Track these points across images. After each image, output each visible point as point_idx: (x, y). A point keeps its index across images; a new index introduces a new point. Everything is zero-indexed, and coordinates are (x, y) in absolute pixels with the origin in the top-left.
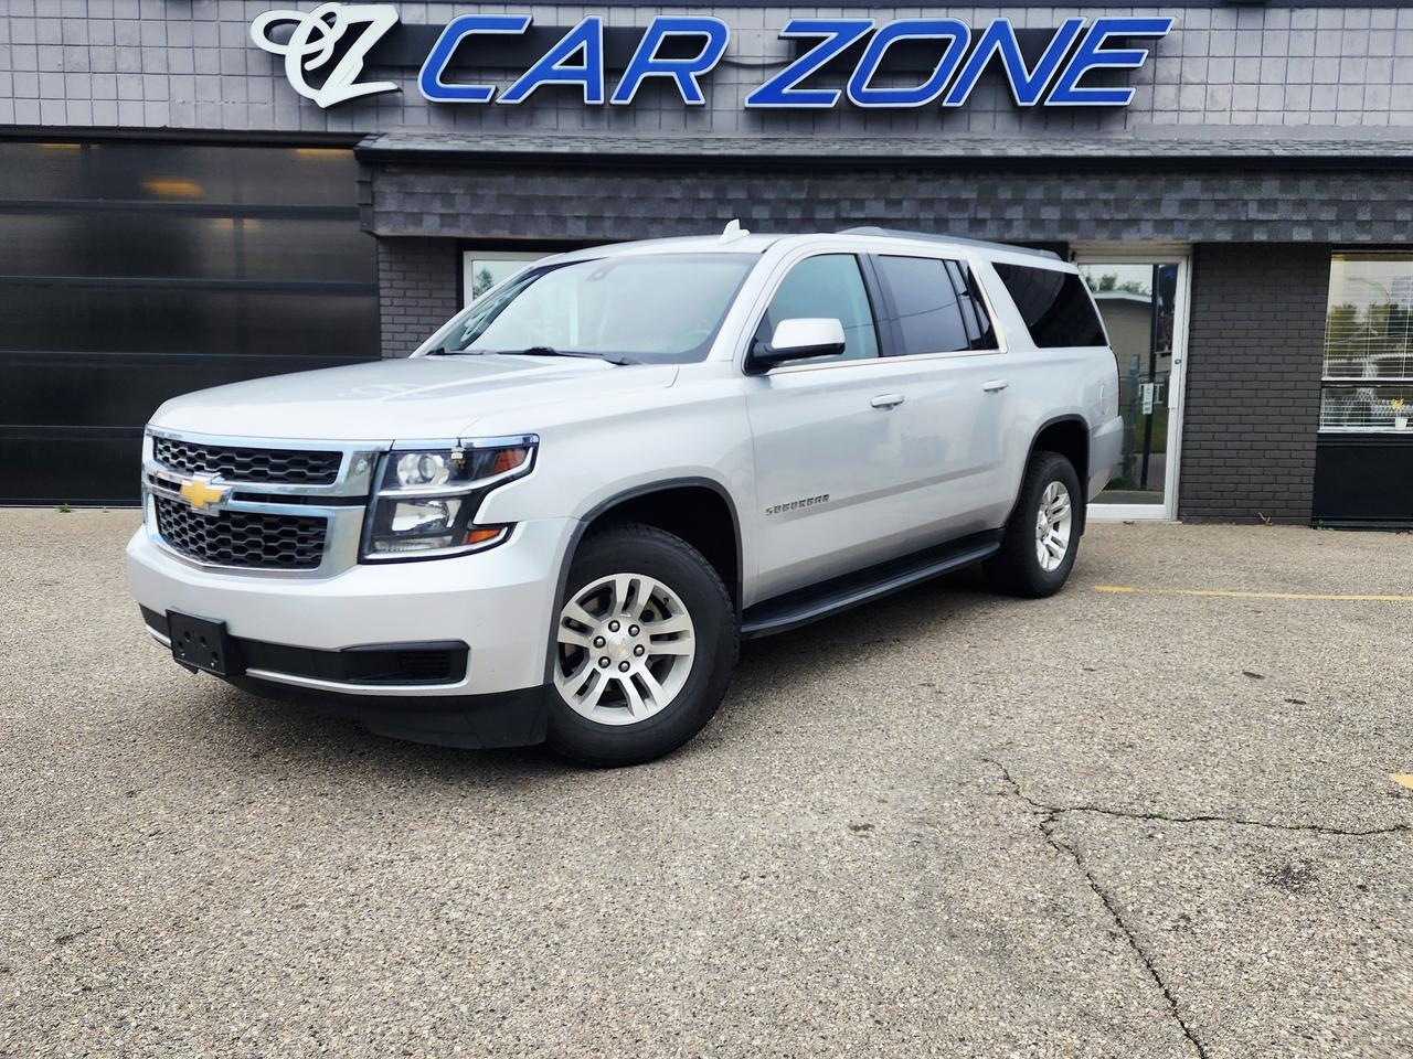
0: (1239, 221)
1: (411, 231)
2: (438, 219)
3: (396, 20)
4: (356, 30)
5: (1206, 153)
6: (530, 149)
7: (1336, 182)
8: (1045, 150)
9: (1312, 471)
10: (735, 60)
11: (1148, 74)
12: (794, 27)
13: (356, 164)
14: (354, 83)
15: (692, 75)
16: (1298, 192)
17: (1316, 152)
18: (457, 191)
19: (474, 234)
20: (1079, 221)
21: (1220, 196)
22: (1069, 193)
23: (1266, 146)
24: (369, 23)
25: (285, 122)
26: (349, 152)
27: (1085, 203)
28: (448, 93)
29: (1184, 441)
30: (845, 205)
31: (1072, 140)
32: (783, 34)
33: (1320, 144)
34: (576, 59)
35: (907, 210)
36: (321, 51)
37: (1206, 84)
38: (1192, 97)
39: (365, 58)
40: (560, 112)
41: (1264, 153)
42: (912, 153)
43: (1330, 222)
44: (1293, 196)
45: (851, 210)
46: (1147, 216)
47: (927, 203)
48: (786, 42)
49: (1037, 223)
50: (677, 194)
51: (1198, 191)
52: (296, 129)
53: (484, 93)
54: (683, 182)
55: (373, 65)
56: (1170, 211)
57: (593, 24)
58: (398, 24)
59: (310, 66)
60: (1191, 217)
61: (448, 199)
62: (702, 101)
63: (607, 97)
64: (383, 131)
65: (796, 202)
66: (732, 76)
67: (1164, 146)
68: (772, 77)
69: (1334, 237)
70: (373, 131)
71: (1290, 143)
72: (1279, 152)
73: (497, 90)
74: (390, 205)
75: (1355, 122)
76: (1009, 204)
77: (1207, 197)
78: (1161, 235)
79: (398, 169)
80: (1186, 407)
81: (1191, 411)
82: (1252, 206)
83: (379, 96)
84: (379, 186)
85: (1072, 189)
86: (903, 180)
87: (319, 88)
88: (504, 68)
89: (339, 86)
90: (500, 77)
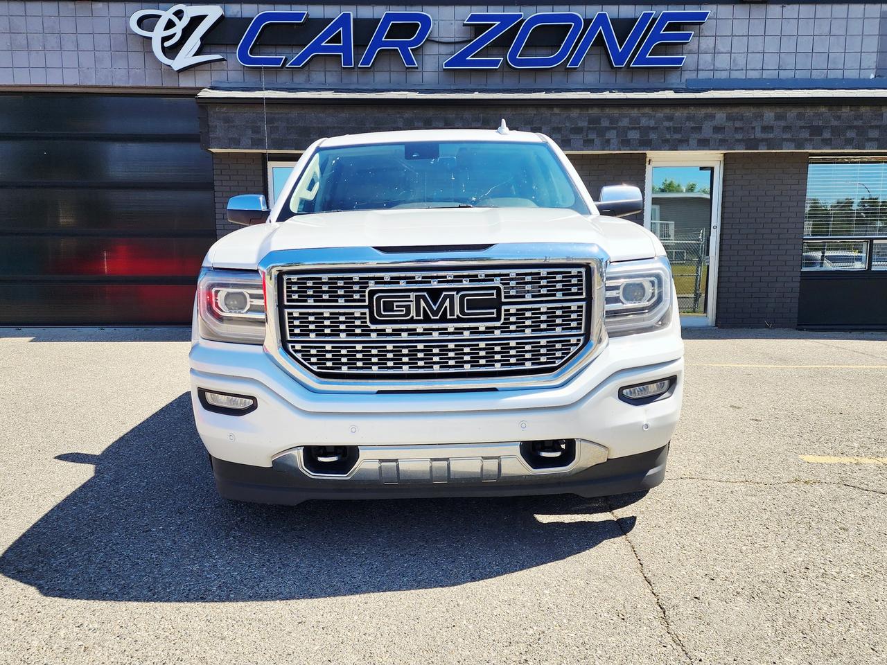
0: (750, 139)
2: (249, 141)
3: (221, 15)
4: (196, 21)
5: (729, 96)
6: (307, 96)
7: (809, 112)
8: (630, 95)
9: (797, 295)
11: (694, 47)
12: (473, 18)
13: (197, 107)
14: (194, 55)
15: (409, 48)
16: (786, 120)
17: (796, 95)
18: (261, 123)
19: (273, 151)
20: (651, 139)
22: (644, 122)
23: (767, 92)
24: (204, 17)
26: (193, 99)
28: (255, 61)
29: (718, 277)
31: (647, 89)
32: (465, 22)
34: (336, 39)
36: (175, 34)
37: (731, 53)
38: (722, 61)
39: (202, 39)
40: (326, 72)
41: (764, 96)
43: (806, 140)
44: (783, 124)
46: (693, 136)
47: (557, 129)
48: (468, 28)
49: (626, 142)
51: (725, 118)
52: (158, 84)
53: (277, 61)
54: (404, 116)
55: (207, 42)
56: (707, 132)
57: (346, 16)
58: (222, 18)
59: (167, 44)
60: (720, 136)
61: (256, 129)
62: (417, 66)
63: (357, 63)
64: (215, 85)
68: (459, 49)
69: (809, 147)
70: (208, 86)
72: (773, 95)
73: (286, 59)
74: (219, 133)
75: (823, 76)
76: (608, 129)
77: (730, 124)
78: (702, 148)
79: (224, 110)
80: (720, 256)
81: (723, 259)
82: (758, 129)
83: (212, 64)
84: (213, 122)
85: (647, 119)
86: (542, 114)
87: (174, 59)
88: (291, 45)
89: (186, 57)
90: (287, 50)
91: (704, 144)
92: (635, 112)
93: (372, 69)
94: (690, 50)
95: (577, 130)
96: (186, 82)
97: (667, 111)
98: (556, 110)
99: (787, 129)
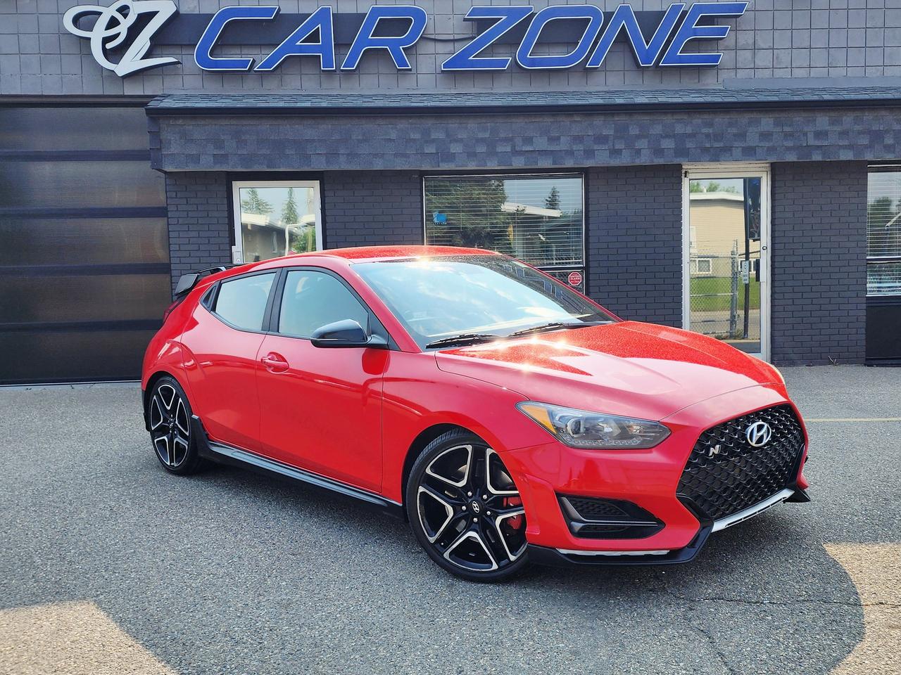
0: (802, 146)
1: (191, 168)
2: (212, 159)
3: (174, 9)
4: (145, 19)
5: (776, 99)
6: (281, 104)
7: (868, 116)
8: (662, 99)
9: (864, 325)
10: (433, 37)
11: (731, 42)
12: (474, 12)
13: (145, 118)
14: (141, 59)
15: (401, 47)
16: (842, 125)
17: (853, 96)
18: (225, 137)
19: (239, 169)
20: (689, 148)
21: (787, 129)
22: (679, 129)
23: (817, 93)
24: (155, 13)
25: (90, 88)
26: (143, 110)
27: (693, 135)
28: (217, 64)
29: (771, 306)
30: (518, 141)
31: (681, 91)
32: (466, 17)
33: (856, 90)
34: (314, 37)
35: (564, 144)
36: (119, 34)
37: (773, 49)
38: (764, 59)
39: (151, 39)
40: (302, 76)
41: (816, 98)
42: (565, 103)
43: (866, 147)
44: (838, 128)
45: (522, 145)
46: (736, 144)
47: (578, 139)
48: (470, 23)
49: (659, 152)
50: (393, 136)
51: (772, 126)
52: (101, 93)
53: (244, 63)
54: (398, 127)
55: (158, 43)
56: (753, 139)
57: (325, 12)
58: (176, 15)
59: (109, 46)
60: (767, 144)
61: (219, 144)
62: (410, 67)
63: (338, 66)
64: (167, 92)
65: (483, 140)
66: (430, 47)
67: (746, 94)
68: (460, 48)
69: (869, 156)
70: (160, 93)
71: (833, 90)
72: (827, 97)
73: (254, 61)
74: (174, 149)
75: (878, 74)
76: (638, 137)
77: (778, 129)
78: (748, 158)
79: (180, 122)
80: (773, 281)
81: (776, 284)
82: (811, 136)
83: (164, 67)
84: (165, 135)
85: (682, 126)
86: (560, 122)
87: (117, 63)
88: (260, 46)
89: (132, 61)
90: (256, 51)
91: (750, 153)
92: (668, 119)
93: (357, 72)
94: (727, 46)
95: (601, 139)
96: (132, 90)
97: (706, 116)
98: (577, 119)
99: (844, 134)
